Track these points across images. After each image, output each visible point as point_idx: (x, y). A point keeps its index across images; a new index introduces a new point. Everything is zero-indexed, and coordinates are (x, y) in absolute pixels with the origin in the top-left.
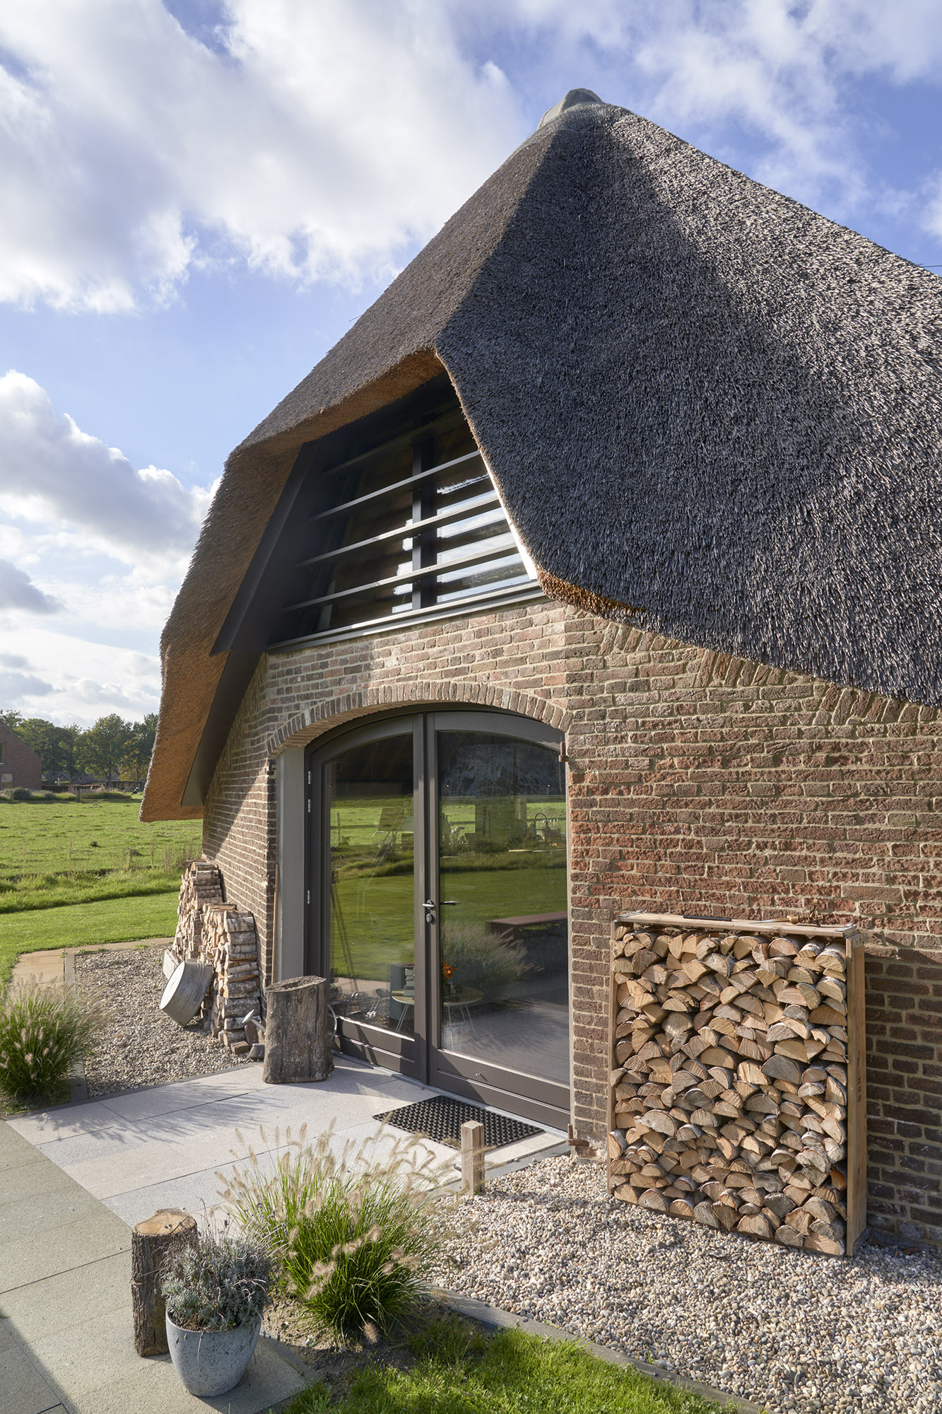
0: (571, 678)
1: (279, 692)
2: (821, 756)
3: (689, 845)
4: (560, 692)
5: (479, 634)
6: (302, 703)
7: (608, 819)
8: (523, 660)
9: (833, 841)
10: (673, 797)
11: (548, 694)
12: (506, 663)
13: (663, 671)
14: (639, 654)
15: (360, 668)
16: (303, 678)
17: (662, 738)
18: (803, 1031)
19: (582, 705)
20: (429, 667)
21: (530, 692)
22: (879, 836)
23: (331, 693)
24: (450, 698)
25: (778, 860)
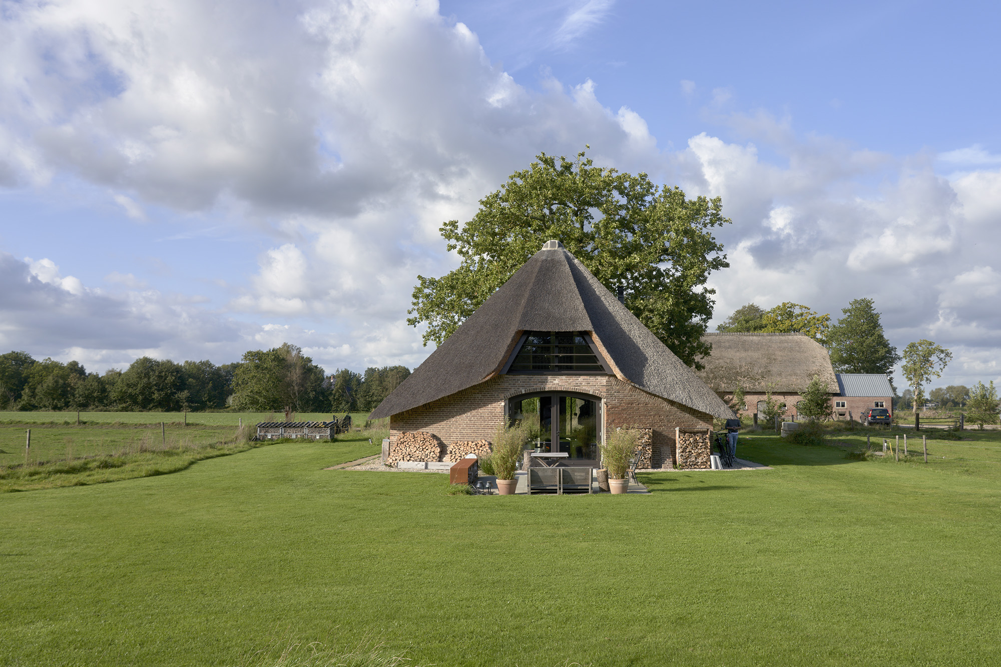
0: (607, 390)
1: (509, 384)
2: (644, 404)
3: (625, 417)
4: (605, 392)
5: (584, 379)
6: (521, 388)
7: (612, 413)
8: (595, 386)
9: (645, 416)
10: (624, 410)
11: (601, 392)
12: (591, 386)
13: (623, 390)
14: (619, 387)
15: (545, 382)
16: (521, 382)
17: (622, 401)
18: (647, 440)
19: (609, 394)
20: (569, 384)
21: (597, 392)
22: (651, 415)
23: (533, 386)
24: (575, 391)
25: (638, 419)
